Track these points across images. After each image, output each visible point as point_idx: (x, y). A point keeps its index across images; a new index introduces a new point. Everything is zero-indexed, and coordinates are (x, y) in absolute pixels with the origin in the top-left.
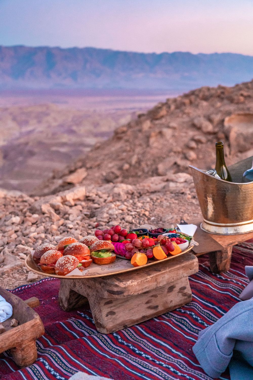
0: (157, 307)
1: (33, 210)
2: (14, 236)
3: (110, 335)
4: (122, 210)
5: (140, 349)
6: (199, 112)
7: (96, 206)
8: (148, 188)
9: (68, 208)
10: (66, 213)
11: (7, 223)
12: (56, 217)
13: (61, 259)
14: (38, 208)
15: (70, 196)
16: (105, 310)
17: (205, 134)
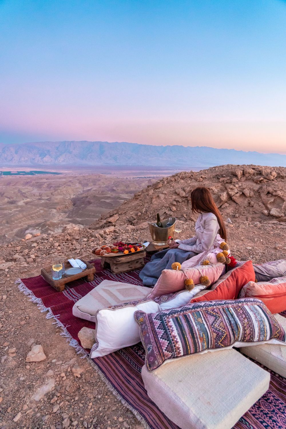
0: (132, 267)
1: (92, 236)
2: (85, 246)
3: (116, 275)
4: (128, 237)
5: (125, 278)
6: (179, 186)
7: (118, 235)
8: (141, 227)
9: (106, 235)
10: (105, 237)
11: (81, 241)
12: (101, 239)
13: (102, 251)
14: (94, 235)
15: (107, 230)
16: (115, 267)
17: (182, 197)
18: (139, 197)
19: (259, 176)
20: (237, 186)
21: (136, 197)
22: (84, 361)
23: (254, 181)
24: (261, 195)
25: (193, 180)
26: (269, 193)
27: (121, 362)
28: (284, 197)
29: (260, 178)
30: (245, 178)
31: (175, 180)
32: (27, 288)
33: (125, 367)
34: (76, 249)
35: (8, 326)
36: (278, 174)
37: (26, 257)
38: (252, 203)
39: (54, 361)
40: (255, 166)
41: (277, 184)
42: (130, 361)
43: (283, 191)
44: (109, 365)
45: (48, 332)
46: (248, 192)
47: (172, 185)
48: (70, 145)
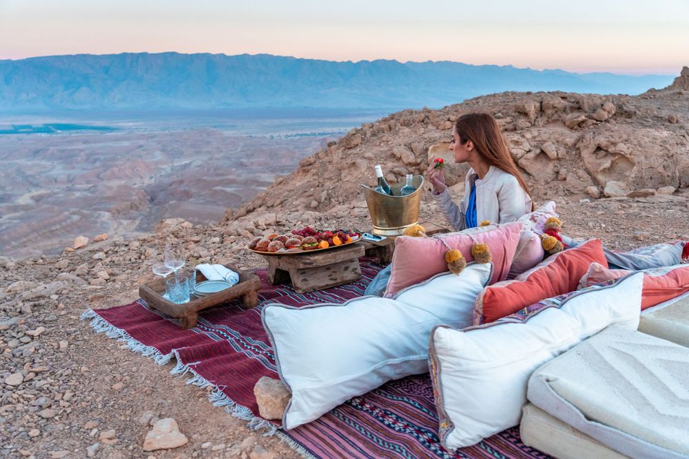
0: (336, 279)
6: (399, 140)
9: (260, 231)
10: (259, 235)
15: (262, 221)
16: (301, 278)
17: (407, 165)
18: (310, 167)
19: (576, 114)
20: (528, 135)
21: (305, 168)
22: (272, 441)
23: (567, 124)
24: (582, 153)
25: (430, 127)
26: (599, 148)
27: (351, 438)
28: (632, 157)
29: (579, 117)
30: (545, 119)
31: (390, 128)
32: (111, 326)
33: (361, 445)
34: (201, 257)
35: (86, 393)
36: (620, 107)
37: (87, 277)
38: (563, 171)
39: (205, 445)
40: (566, 93)
41: (616, 128)
42: (371, 435)
43: (631, 143)
44: (328, 444)
45: (181, 398)
46: (554, 149)
47: (384, 139)
48: (137, 61)
